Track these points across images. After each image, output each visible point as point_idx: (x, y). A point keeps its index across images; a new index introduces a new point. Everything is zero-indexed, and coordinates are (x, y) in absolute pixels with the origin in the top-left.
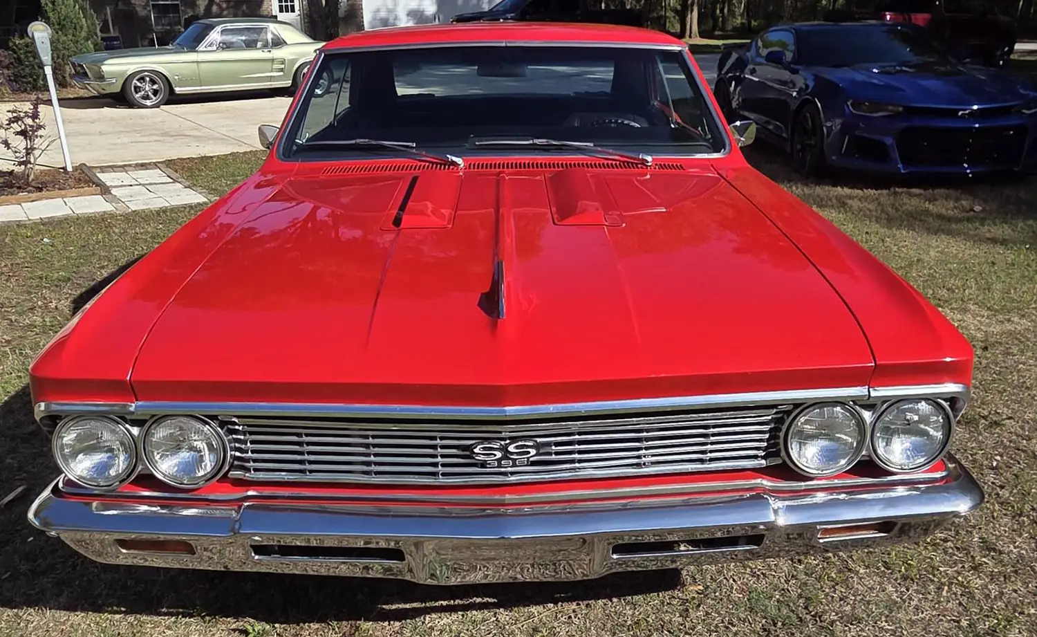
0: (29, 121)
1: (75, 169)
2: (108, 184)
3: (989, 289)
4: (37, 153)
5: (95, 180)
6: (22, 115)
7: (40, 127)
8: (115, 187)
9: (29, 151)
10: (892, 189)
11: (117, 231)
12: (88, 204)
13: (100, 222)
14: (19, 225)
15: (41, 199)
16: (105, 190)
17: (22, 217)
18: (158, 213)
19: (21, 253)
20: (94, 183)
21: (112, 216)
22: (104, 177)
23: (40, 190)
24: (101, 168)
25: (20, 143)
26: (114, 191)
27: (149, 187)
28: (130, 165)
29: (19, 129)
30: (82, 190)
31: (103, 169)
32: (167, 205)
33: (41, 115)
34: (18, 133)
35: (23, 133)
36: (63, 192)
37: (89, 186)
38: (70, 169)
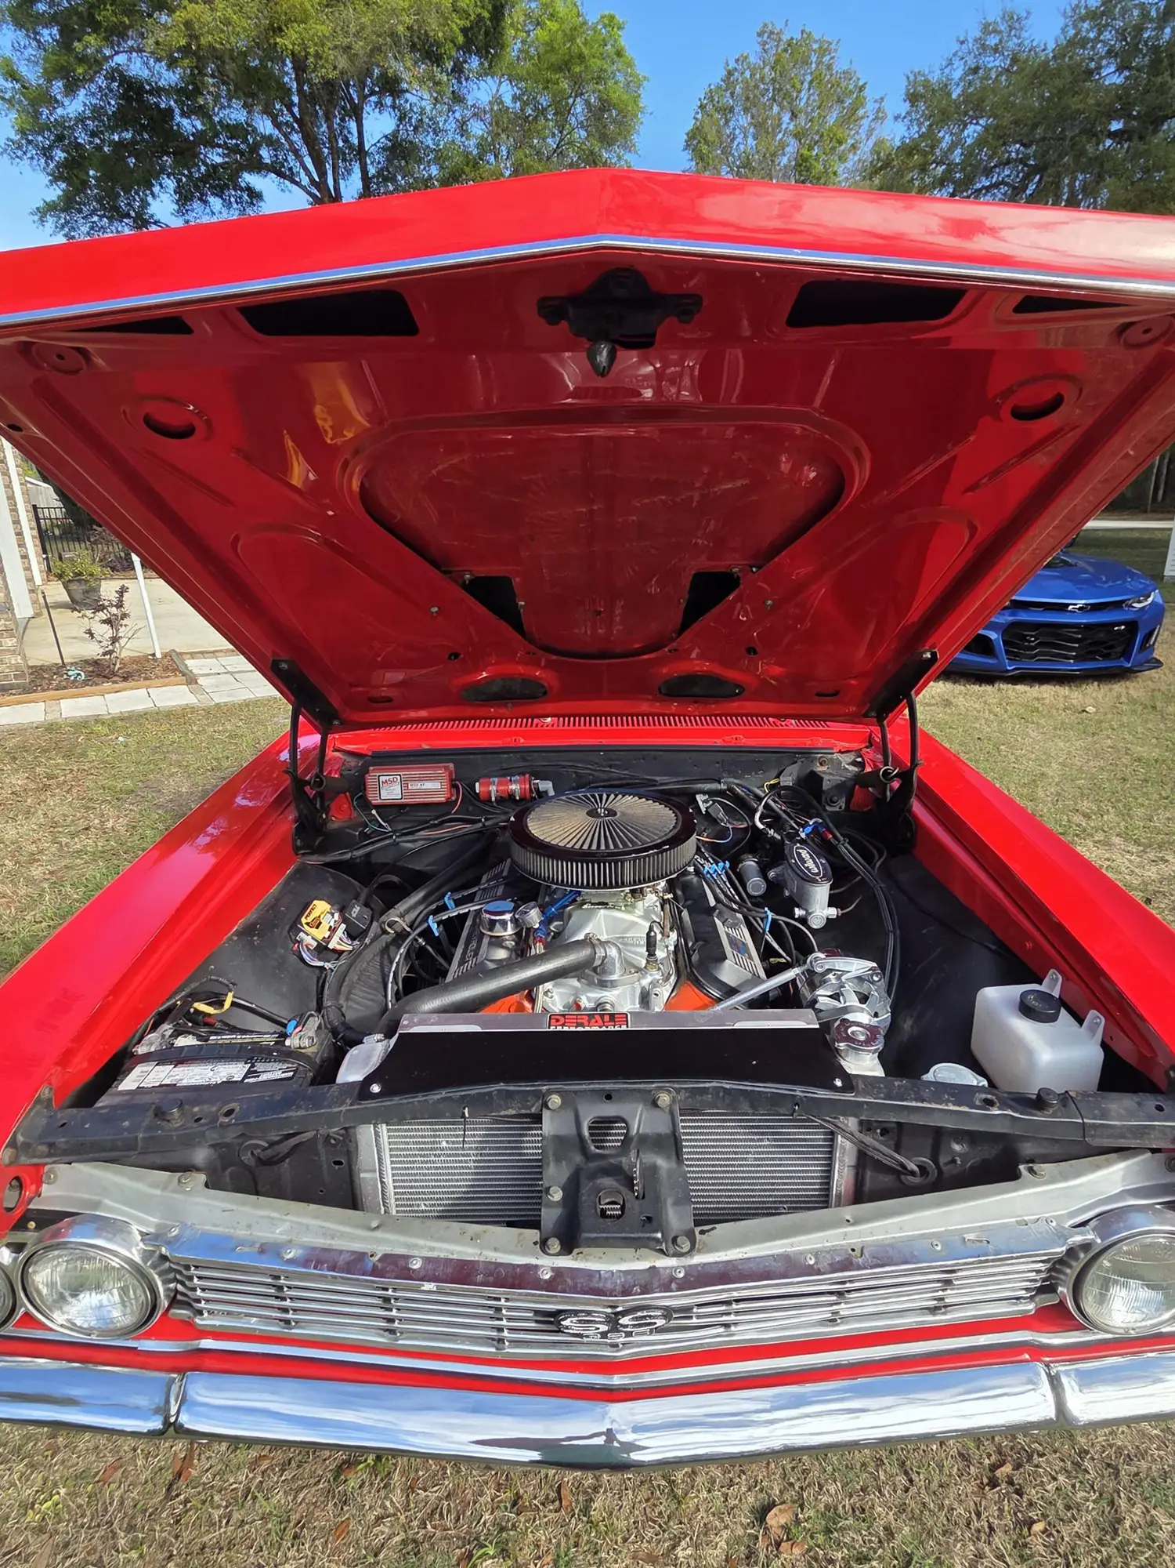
0: (114, 610)
1: (165, 655)
2: (195, 671)
3: (1128, 815)
4: (123, 642)
5: (182, 668)
6: (106, 603)
7: (124, 616)
8: (203, 675)
9: (114, 640)
10: (996, 686)
11: (195, 728)
12: (171, 696)
13: (177, 717)
14: (98, 720)
15: (125, 689)
16: (191, 680)
17: (102, 711)
18: (240, 706)
19: (92, 754)
20: (180, 672)
21: (193, 709)
22: (191, 664)
23: (125, 679)
24: (192, 654)
25: (105, 631)
26: (201, 681)
27: (236, 676)
28: (221, 651)
29: (105, 618)
30: (167, 680)
31: (193, 655)
32: (252, 696)
33: (126, 604)
34: (104, 622)
35: (108, 622)
36: (147, 682)
37: (176, 675)
38: (159, 655)
